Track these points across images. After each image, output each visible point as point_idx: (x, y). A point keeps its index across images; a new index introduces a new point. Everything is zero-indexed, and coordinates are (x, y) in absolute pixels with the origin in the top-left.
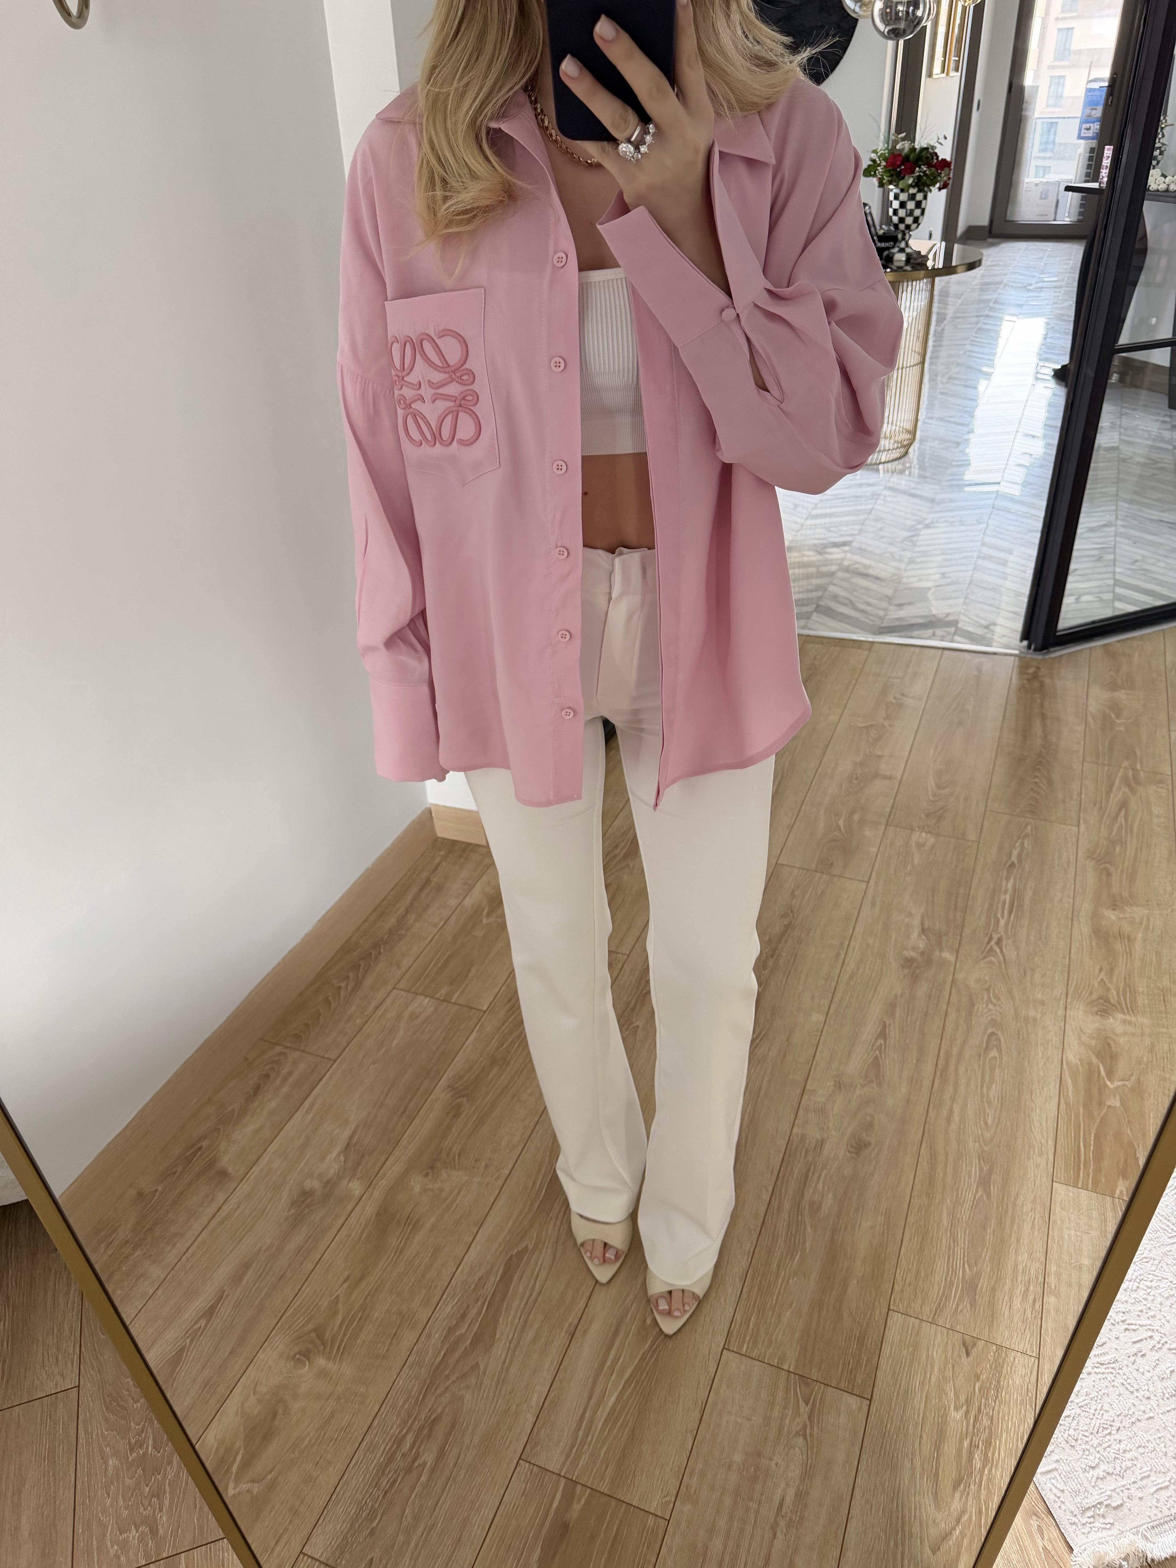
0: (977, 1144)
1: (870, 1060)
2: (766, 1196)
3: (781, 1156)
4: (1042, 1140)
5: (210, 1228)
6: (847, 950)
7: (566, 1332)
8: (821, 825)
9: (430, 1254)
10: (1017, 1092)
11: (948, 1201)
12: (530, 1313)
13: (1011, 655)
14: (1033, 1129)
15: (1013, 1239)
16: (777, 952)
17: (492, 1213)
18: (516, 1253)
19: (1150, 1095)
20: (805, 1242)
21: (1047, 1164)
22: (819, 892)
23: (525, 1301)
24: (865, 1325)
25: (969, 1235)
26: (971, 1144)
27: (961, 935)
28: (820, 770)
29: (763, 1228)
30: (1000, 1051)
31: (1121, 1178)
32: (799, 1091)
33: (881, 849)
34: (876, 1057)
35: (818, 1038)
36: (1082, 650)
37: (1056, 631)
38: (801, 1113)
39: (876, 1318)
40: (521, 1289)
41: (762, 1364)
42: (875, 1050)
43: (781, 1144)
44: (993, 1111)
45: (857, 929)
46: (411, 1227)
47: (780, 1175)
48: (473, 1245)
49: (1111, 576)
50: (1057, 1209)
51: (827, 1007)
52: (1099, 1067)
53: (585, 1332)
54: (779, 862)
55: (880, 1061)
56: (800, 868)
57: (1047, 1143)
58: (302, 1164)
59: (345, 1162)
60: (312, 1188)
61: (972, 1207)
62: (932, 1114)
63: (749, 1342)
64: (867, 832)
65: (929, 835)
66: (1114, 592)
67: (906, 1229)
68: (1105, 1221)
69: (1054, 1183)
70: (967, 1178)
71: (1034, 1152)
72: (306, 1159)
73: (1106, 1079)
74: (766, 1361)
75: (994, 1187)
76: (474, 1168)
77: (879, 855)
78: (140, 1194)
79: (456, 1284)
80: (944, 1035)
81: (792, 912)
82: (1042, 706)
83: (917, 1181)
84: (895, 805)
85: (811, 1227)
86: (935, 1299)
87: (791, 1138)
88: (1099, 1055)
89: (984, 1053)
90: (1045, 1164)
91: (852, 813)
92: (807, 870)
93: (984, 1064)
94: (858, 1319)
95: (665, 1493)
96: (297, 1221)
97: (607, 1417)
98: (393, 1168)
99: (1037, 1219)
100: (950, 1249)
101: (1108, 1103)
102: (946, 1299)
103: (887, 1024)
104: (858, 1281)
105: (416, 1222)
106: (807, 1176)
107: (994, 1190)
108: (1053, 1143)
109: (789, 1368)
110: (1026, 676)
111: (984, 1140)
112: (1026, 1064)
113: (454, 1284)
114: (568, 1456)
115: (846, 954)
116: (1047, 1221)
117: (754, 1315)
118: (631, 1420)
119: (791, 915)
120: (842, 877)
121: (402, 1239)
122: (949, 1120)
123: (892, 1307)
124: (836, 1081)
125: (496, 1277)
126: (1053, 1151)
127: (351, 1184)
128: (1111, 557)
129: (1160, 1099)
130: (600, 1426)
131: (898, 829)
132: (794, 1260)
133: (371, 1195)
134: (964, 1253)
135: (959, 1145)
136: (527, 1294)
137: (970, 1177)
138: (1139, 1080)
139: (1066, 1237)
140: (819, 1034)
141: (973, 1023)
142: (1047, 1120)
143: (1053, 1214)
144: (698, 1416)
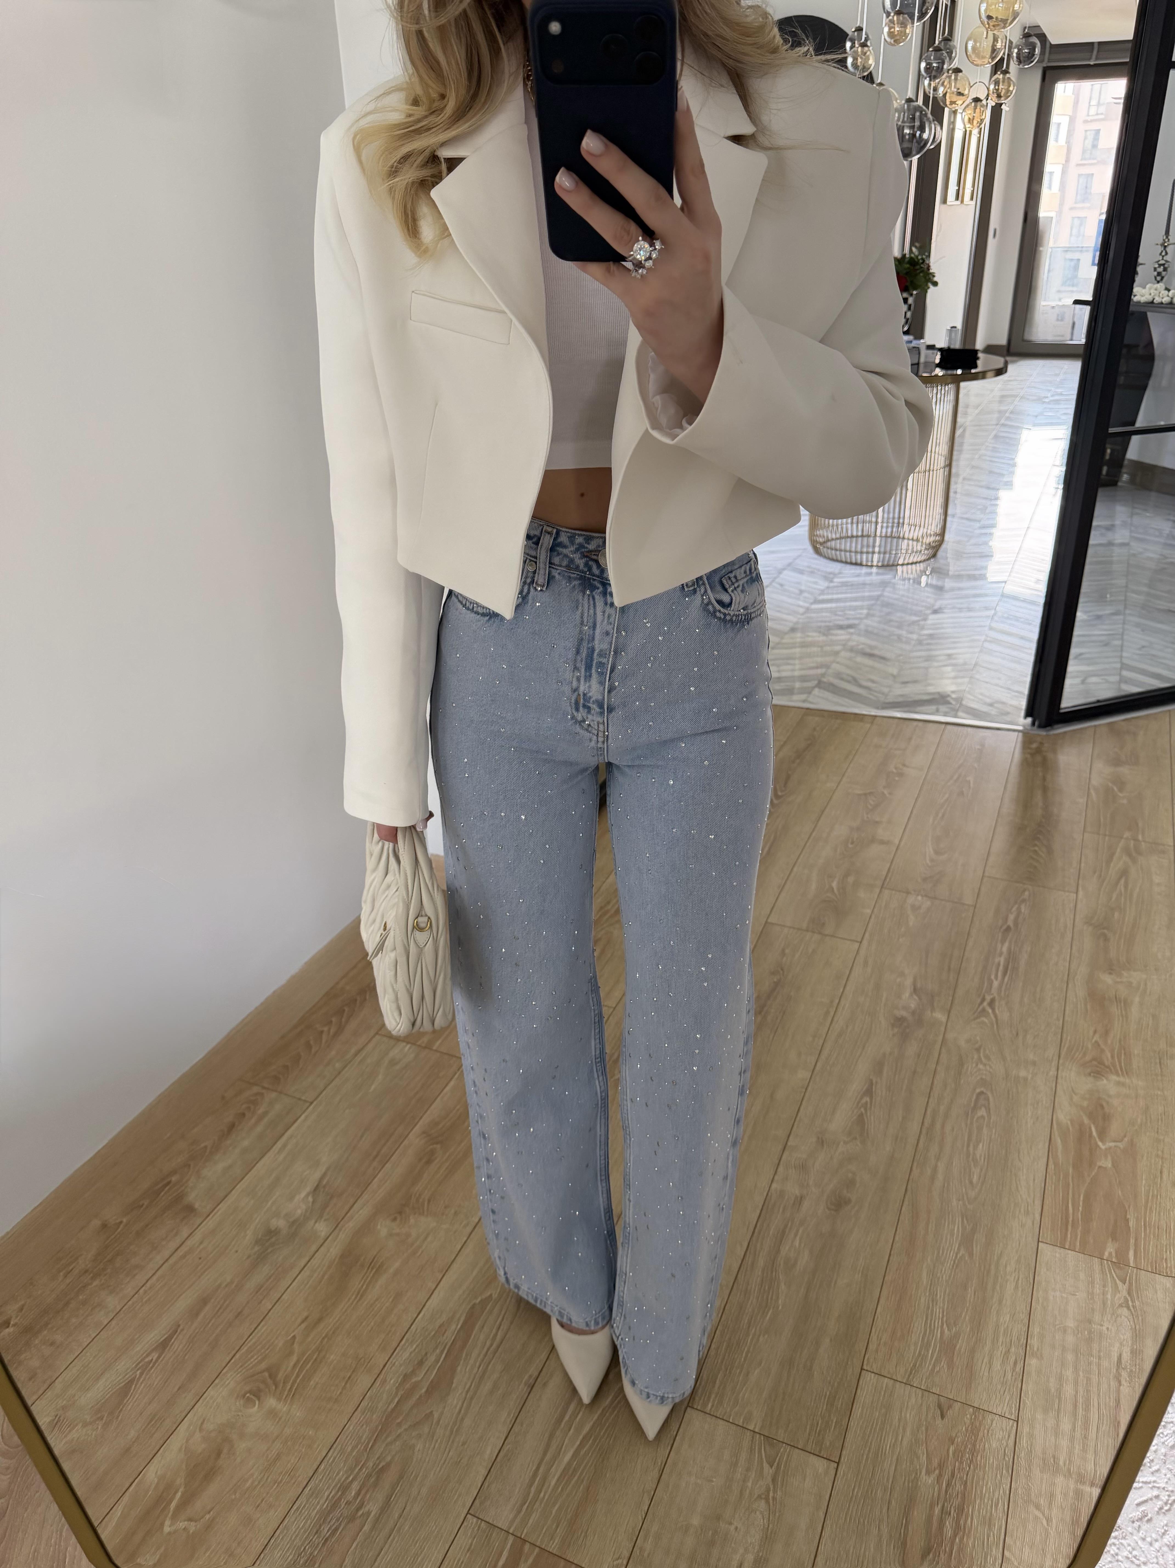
0: (961, 1202)
1: (855, 1118)
2: (740, 1252)
3: (758, 1212)
4: (1028, 1200)
5: (171, 1261)
6: (836, 1009)
7: (525, 1385)
8: (814, 886)
9: (391, 1300)
10: (1004, 1152)
11: (929, 1260)
12: (489, 1363)
13: (1014, 730)
14: (1020, 1189)
15: (994, 1300)
16: (765, 1009)
17: (459, 1259)
18: (480, 1302)
19: (1143, 1157)
20: (778, 1298)
21: (1033, 1224)
22: (810, 950)
23: (485, 1349)
24: (836, 1384)
25: (949, 1295)
26: (954, 1203)
27: (953, 996)
28: (814, 834)
29: (736, 1284)
30: (988, 1110)
31: (1110, 1240)
32: (780, 1147)
33: (876, 910)
34: (861, 1115)
35: (803, 1094)
36: (1086, 728)
37: (1059, 708)
38: (781, 1169)
39: (848, 1378)
40: (482, 1337)
41: (727, 1423)
42: (860, 1108)
43: (759, 1200)
44: (978, 1170)
45: (848, 988)
46: (374, 1270)
47: (757, 1230)
48: (436, 1292)
49: (1118, 660)
50: (1042, 1271)
51: (813, 1064)
52: (1090, 1128)
53: (545, 1385)
54: (769, 921)
55: (865, 1117)
56: (790, 927)
57: (1034, 1202)
58: (270, 1203)
59: (313, 1202)
60: (276, 1229)
61: (953, 1266)
62: (916, 1172)
63: (714, 1401)
64: (862, 894)
65: (925, 898)
66: (1120, 675)
67: (884, 1286)
68: (1093, 1282)
69: (1040, 1244)
70: (949, 1237)
71: (1020, 1211)
72: (274, 1198)
73: (1097, 1140)
74: (731, 1421)
75: (977, 1246)
76: (443, 1214)
77: (873, 917)
78: (104, 1226)
79: (416, 1330)
80: (932, 1094)
81: (782, 969)
82: (1044, 779)
83: (897, 1238)
84: (891, 870)
85: (785, 1284)
86: (910, 1360)
87: (770, 1194)
88: (1091, 1116)
89: (972, 1112)
90: (1031, 1225)
91: (847, 875)
92: (799, 929)
93: (972, 1123)
94: (829, 1379)
95: (616, 1556)
96: (260, 1259)
97: (561, 1474)
98: (361, 1212)
99: (1020, 1279)
100: (928, 1308)
101: (1099, 1164)
102: (922, 1359)
103: (874, 1081)
104: (831, 1340)
105: (379, 1266)
106: (784, 1232)
107: (977, 1249)
108: (1040, 1203)
109: (754, 1428)
110: (1029, 751)
111: (967, 1198)
112: (1015, 1124)
113: (414, 1331)
114: (519, 1512)
115: (835, 1012)
116: (1032, 1282)
117: (721, 1372)
118: (586, 1478)
119: (781, 972)
120: (835, 937)
121: (365, 1282)
122: (933, 1179)
123: (865, 1367)
124: (818, 1138)
125: (457, 1325)
126: (1040, 1210)
127: (317, 1225)
128: (1118, 643)
129: (1153, 1161)
130: (553, 1483)
131: (894, 892)
132: (766, 1316)
133: (338, 1236)
134: (943, 1312)
135: (942, 1204)
136: (488, 1343)
137: (952, 1235)
138: (1132, 1141)
139: (1051, 1298)
140: (804, 1090)
141: (962, 1081)
142: (1034, 1180)
143: (1038, 1275)
144: (657, 1476)
